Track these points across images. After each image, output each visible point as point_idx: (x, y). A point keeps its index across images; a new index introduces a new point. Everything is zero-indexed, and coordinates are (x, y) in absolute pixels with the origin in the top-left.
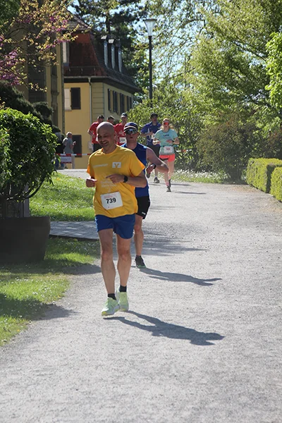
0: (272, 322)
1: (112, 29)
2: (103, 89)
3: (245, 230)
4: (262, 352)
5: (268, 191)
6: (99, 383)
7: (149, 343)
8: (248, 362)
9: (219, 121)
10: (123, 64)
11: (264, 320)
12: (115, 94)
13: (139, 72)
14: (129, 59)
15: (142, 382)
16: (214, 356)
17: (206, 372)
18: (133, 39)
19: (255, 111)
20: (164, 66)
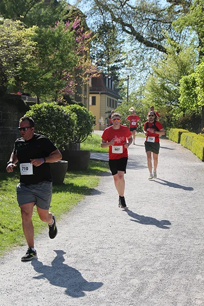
0: (190, 200)
1: (110, 72)
2: (105, 97)
3: (171, 159)
4: (188, 213)
5: (179, 143)
6: (119, 224)
8: (183, 217)
10: (114, 87)
11: (187, 199)
12: (110, 99)
13: (121, 90)
14: (117, 85)
18: (119, 77)
19: (173, 108)
20: (132, 88)
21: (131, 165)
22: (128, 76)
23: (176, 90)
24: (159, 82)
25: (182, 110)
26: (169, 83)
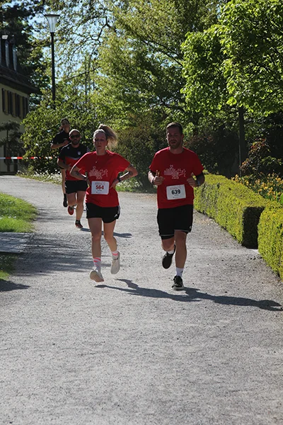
0: (213, 344)
1: (6, 23)
4: (208, 378)
6: (35, 414)
7: (84, 368)
8: (195, 388)
9: (130, 125)
10: (18, 61)
11: (205, 342)
12: (10, 94)
13: (36, 71)
14: (25, 57)
15: (83, 413)
16: (158, 383)
17: (152, 401)
18: (29, 36)
19: (167, 115)
20: (63, 65)
21: (66, 261)
22: (52, 34)
23: (174, 68)
24: (131, 49)
25: (191, 120)
26: (156, 50)
